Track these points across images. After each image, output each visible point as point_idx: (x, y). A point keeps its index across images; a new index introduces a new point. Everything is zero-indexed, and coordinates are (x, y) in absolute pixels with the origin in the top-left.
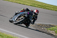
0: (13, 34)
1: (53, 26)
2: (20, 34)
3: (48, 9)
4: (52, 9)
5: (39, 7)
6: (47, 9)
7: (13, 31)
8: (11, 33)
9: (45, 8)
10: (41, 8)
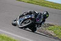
0: (8, 34)
1: (51, 25)
2: (15, 33)
3: (47, 6)
4: (51, 6)
5: (37, 4)
6: (45, 6)
7: (8, 31)
8: (6, 32)
9: (44, 5)
10: (40, 5)
